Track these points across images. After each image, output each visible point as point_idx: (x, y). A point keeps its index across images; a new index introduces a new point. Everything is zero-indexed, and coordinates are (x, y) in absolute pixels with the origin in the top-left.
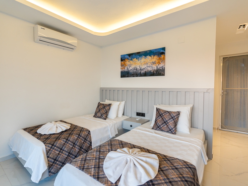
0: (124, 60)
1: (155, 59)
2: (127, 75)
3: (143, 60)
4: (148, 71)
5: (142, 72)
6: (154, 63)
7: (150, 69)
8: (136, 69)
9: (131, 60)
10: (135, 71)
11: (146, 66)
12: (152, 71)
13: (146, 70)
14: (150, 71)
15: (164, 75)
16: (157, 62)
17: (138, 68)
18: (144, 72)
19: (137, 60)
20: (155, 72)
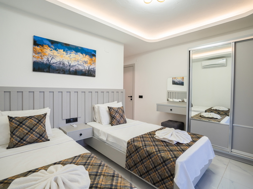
0: (43, 46)
1: (87, 58)
2: (47, 69)
3: (73, 55)
4: (79, 69)
5: (71, 69)
6: (86, 62)
7: (81, 68)
8: (63, 64)
9: (55, 49)
10: (61, 65)
11: (76, 63)
12: (84, 71)
13: (77, 68)
14: (82, 70)
15: (95, 76)
16: (89, 62)
17: (66, 63)
18: (74, 69)
19: (65, 53)
20: (86, 72)
